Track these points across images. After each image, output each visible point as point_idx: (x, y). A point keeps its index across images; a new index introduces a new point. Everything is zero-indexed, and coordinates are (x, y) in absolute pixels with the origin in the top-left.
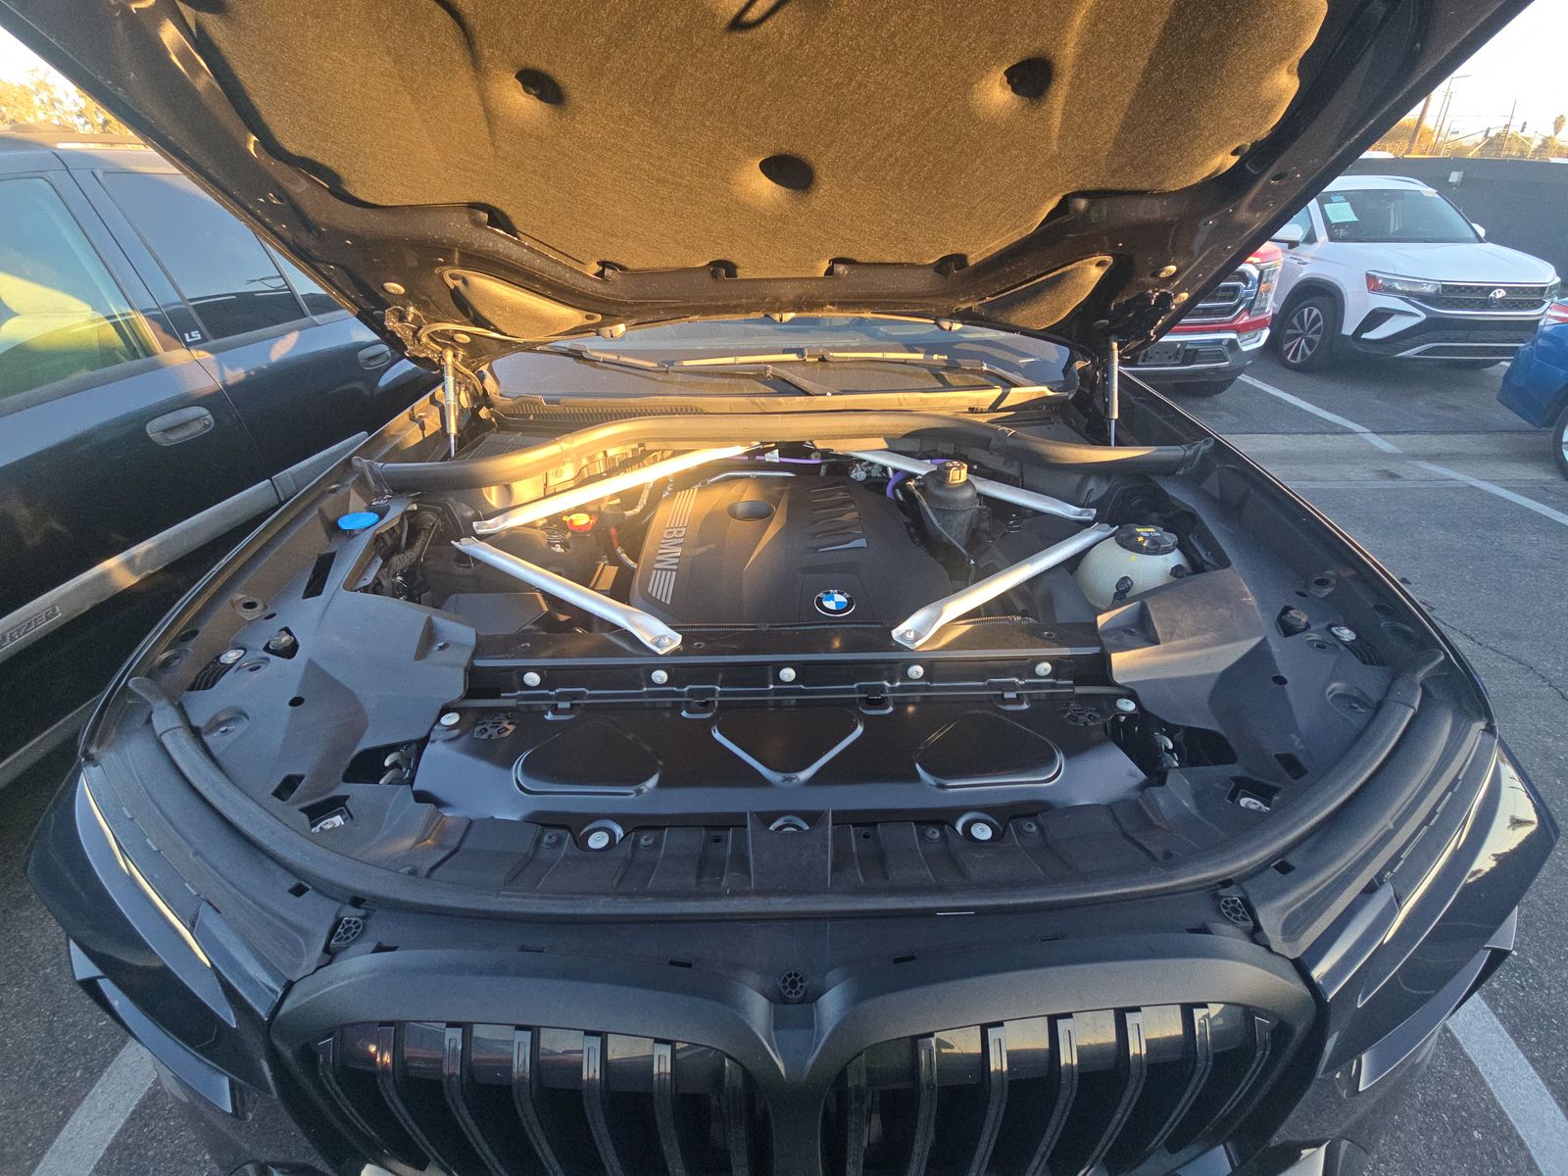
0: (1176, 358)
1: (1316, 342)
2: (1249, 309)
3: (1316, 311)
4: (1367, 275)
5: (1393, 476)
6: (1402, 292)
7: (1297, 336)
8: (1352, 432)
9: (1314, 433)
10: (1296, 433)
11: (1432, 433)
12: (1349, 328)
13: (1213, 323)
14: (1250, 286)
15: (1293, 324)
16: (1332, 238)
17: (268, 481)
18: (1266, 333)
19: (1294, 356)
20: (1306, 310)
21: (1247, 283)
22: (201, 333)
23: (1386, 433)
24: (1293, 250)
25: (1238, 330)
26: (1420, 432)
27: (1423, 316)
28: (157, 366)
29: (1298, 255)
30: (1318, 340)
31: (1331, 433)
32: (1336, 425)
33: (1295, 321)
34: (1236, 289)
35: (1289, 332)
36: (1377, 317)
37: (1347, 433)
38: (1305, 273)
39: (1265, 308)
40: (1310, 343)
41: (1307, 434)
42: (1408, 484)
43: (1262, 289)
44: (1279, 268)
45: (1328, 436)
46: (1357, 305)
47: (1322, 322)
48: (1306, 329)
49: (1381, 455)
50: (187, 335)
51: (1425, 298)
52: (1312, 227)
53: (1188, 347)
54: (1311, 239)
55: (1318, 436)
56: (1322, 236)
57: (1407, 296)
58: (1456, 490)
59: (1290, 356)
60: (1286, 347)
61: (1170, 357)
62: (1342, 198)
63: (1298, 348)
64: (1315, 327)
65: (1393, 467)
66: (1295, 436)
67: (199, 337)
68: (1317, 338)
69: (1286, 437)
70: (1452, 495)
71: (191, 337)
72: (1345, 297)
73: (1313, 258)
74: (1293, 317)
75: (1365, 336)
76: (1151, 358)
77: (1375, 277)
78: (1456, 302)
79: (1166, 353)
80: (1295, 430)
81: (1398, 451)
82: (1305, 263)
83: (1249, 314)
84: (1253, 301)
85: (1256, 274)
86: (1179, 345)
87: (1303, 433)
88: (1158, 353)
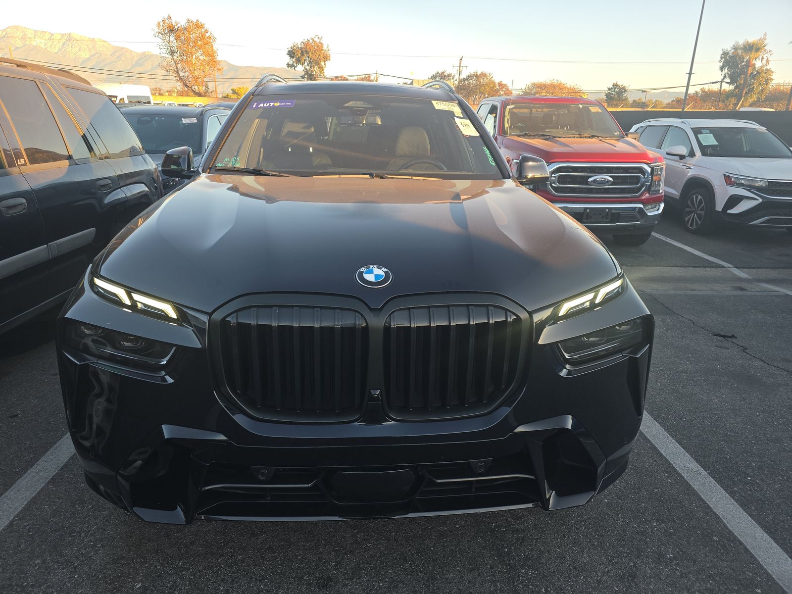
0: (607, 218)
1: (702, 216)
2: (648, 190)
3: (700, 197)
4: (725, 175)
5: (742, 289)
6: (747, 186)
7: (692, 212)
8: (723, 267)
9: (699, 267)
10: (688, 267)
11: (771, 268)
12: (719, 207)
13: (627, 198)
14: (646, 176)
15: (688, 205)
16: (704, 154)
17: (46, 245)
18: (662, 206)
19: (692, 225)
20: (694, 196)
21: (644, 175)
22: (25, 160)
23: (743, 268)
24: (682, 161)
25: (645, 202)
26: (764, 268)
27: (761, 200)
28: (7, 174)
29: (686, 163)
30: (703, 214)
31: (710, 267)
32: (713, 263)
33: (689, 203)
34: (639, 177)
35: (687, 209)
36: (734, 200)
37: (719, 267)
38: (691, 173)
39: (659, 190)
40: (699, 216)
41: (695, 267)
42: (749, 293)
43: (655, 178)
44: (664, 167)
45: (707, 269)
46: (722, 193)
47: (703, 204)
48: (696, 207)
49: (740, 279)
50: (19, 160)
51: (760, 189)
52: (692, 147)
53: (613, 211)
54: (692, 154)
55: (702, 268)
56: (698, 153)
57: (749, 188)
58: (777, 296)
59: (689, 224)
60: (686, 219)
61: (603, 217)
62: (708, 131)
63: (693, 219)
64: (701, 207)
65: (744, 285)
66: (687, 268)
67: (24, 163)
68: (702, 213)
69: (682, 268)
70: (774, 298)
71: (20, 162)
72: (714, 188)
73: (694, 165)
74: (687, 201)
75: (729, 211)
76: (591, 217)
77: (729, 176)
78: (778, 191)
79: (600, 214)
80: (687, 265)
81: (749, 277)
82: (690, 168)
83: (649, 194)
84: (650, 186)
85: (649, 170)
86: (607, 210)
87: (693, 267)
88: (595, 214)
